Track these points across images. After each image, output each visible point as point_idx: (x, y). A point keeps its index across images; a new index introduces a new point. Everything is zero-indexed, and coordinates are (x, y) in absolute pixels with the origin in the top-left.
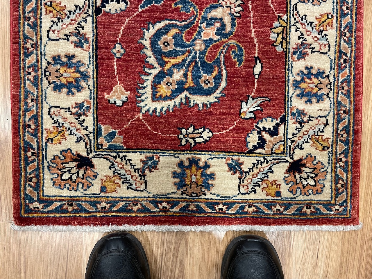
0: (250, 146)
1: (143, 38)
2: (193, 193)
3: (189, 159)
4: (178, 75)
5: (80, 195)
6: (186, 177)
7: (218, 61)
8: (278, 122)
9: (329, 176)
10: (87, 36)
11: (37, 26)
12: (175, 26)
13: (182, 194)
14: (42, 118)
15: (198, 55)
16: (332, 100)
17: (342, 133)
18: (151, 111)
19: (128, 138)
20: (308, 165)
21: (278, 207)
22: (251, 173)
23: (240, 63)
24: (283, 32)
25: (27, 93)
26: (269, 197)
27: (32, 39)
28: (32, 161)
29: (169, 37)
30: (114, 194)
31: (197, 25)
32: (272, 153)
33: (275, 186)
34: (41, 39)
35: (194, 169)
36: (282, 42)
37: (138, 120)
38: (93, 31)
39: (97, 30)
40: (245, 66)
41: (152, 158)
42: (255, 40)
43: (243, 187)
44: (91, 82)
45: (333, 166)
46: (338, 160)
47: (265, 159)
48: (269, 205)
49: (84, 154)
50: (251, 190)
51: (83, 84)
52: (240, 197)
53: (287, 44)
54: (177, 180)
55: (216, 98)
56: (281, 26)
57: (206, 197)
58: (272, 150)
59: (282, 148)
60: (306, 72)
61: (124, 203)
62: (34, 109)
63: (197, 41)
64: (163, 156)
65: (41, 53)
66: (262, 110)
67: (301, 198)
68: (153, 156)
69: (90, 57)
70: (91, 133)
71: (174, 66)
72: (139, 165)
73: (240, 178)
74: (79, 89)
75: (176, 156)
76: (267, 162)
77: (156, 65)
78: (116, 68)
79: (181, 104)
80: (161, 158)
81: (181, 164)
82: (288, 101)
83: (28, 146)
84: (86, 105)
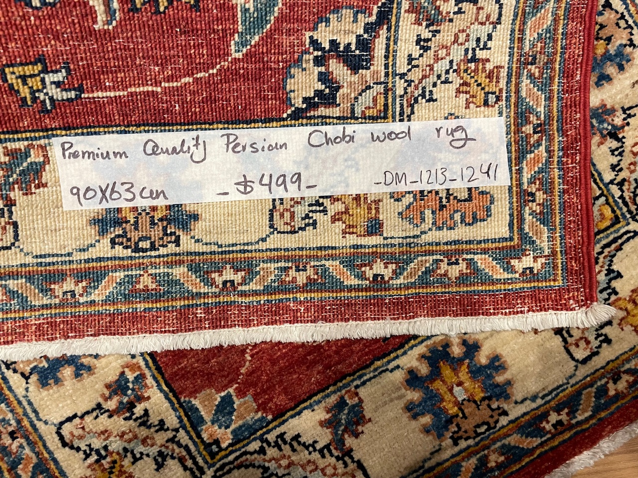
2: (478, 426)
3: (423, 357)
6: (442, 400)
13: (456, 444)
14: (55, 460)
19: (264, 392)
41: (342, 404)
50: (597, 343)
52: (583, 371)
54: (427, 419)
59: (608, 212)
64: (364, 383)
68: (342, 398)
70: (177, 430)
72: (324, 437)
75: (391, 366)
80: (362, 392)
81: (412, 380)
84: (131, 376)
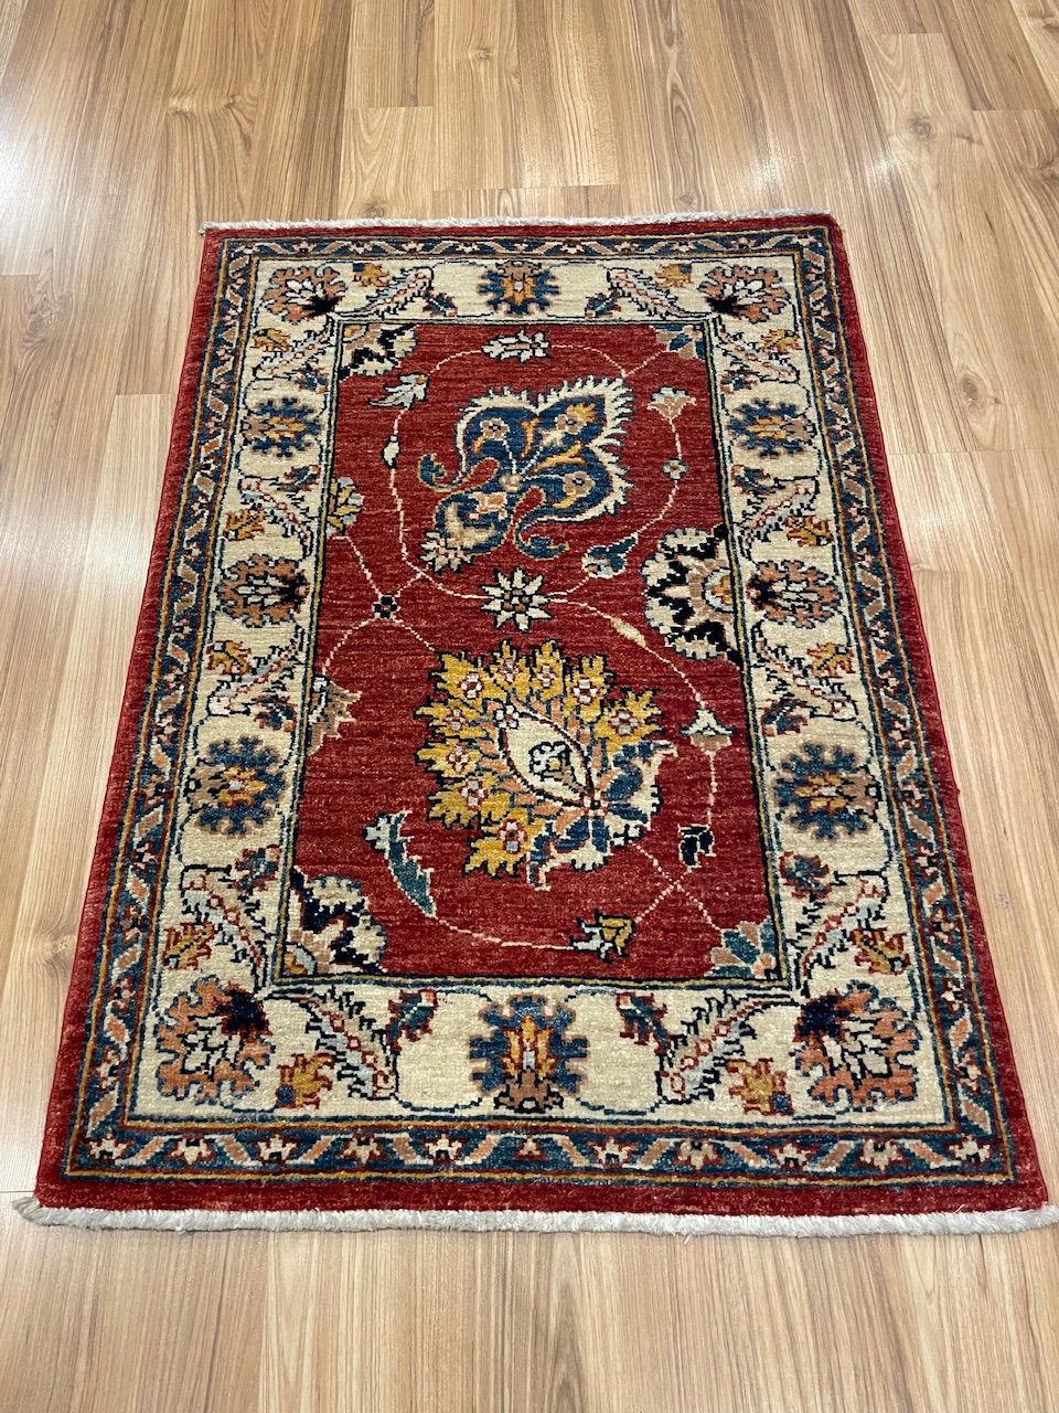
0: (409, 334)
1: (626, 491)
2: (519, 266)
3: (529, 314)
4: (554, 436)
5: (728, 260)
6: (533, 287)
7: (472, 460)
8: (352, 370)
9: (260, 293)
10: (740, 489)
11: (842, 500)
12: (558, 512)
13: (540, 265)
14: (810, 366)
15: (515, 468)
16: (241, 406)
17: (226, 357)
18: (605, 381)
19: (646, 341)
20: (299, 309)
21: (360, 250)
22: (409, 294)
23: (428, 458)
24: (336, 506)
25: (843, 399)
26: (376, 263)
27: (849, 477)
28: (818, 302)
29: (573, 495)
30: (666, 263)
31: (517, 516)
32: (367, 325)
33: (365, 278)
34: (831, 478)
35: (519, 299)
36: (339, 490)
37: (629, 368)
38: (728, 499)
39: (721, 500)
40: (417, 454)
41: (599, 314)
42: (394, 493)
43: (424, 276)
44: (725, 420)
45: (249, 308)
46: (241, 317)
47: (383, 316)
48: (378, 252)
49: (725, 317)
50: (410, 272)
51: (740, 417)
52: (431, 263)
53: (329, 489)
54: (550, 283)
55: (476, 405)
56: (338, 517)
57: (495, 261)
58: (367, 330)
59: (348, 332)
60: (293, 450)
61: (646, 251)
62: (826, 379)
63: (515, 489)
64: (577, 317)
65: (827, 457)
66: (384, 387)
67: (313, 263)
68: (597, 317)
69: (730, 456)
70: (717, 346)
71: (562, 451)
72: (622, 302)
73: (431, 288)
74: (745, 409)
75: (553, 318)
76: (377, 312)
77: (599, 452)
78: (678, 444)
79: (545, 395)
80: (582, 314)
81: (543, 305)
82: (331, 402)
83: (829, 324)
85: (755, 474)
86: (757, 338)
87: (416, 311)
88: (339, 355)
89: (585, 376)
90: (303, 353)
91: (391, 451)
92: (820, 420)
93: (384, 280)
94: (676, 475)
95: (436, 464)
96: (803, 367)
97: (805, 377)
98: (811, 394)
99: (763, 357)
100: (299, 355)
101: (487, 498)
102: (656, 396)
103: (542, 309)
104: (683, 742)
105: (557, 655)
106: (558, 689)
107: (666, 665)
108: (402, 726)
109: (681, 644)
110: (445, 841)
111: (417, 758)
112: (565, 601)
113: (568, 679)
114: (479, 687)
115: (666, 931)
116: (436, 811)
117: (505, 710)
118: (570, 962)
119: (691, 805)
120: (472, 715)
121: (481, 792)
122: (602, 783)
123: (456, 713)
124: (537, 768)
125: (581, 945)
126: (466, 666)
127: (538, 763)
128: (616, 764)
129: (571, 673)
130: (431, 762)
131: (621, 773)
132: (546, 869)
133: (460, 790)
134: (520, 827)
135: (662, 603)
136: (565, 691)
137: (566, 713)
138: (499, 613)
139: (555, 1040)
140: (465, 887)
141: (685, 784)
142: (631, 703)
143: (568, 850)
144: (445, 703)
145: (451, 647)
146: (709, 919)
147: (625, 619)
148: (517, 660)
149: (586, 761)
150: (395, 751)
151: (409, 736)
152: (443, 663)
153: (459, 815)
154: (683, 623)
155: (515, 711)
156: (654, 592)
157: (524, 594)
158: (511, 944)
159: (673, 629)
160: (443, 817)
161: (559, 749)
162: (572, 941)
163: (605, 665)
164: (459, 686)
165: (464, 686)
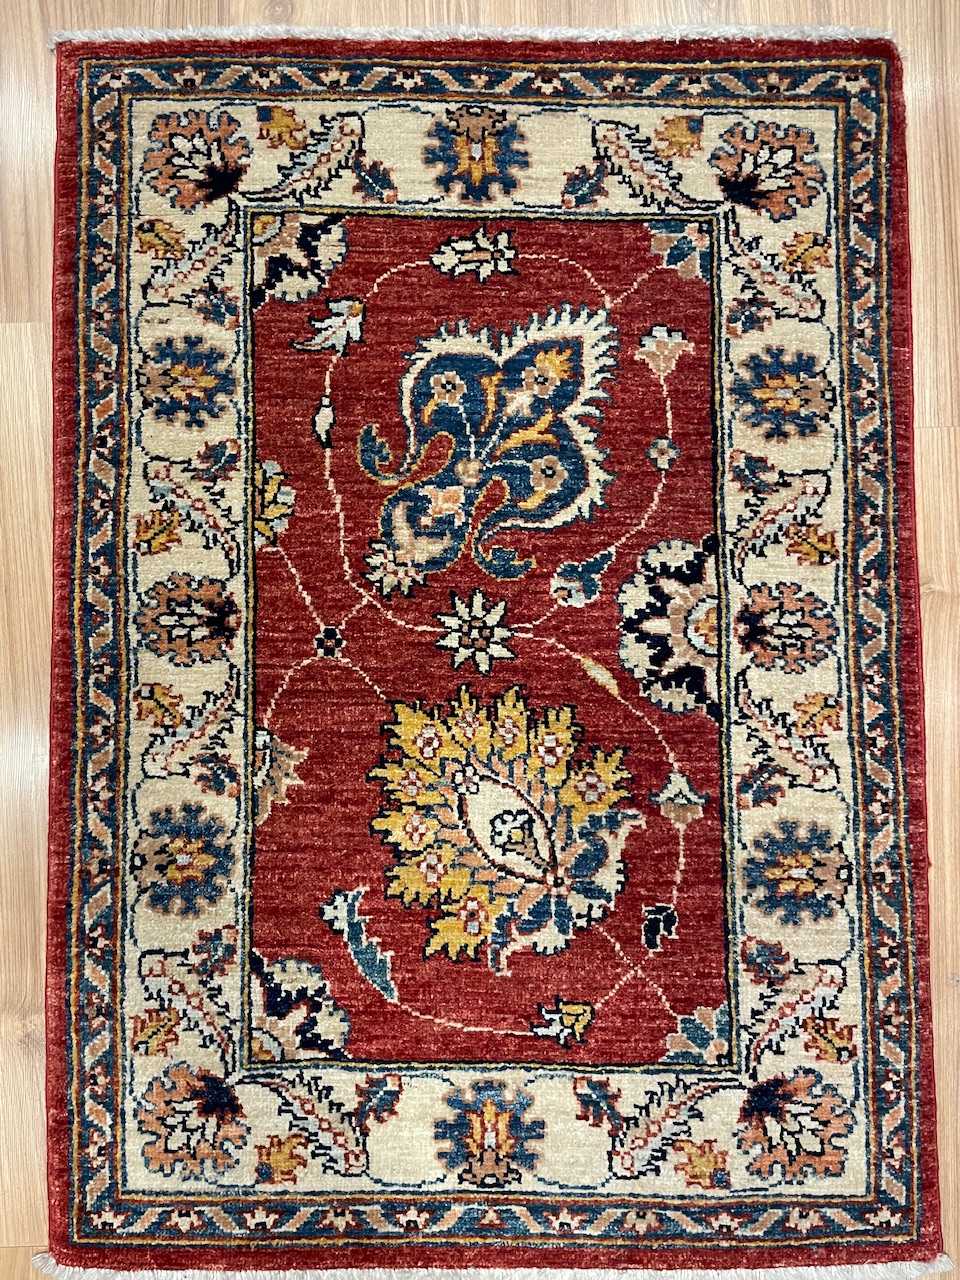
0: (337, 232)
1: (605, 484)
2: (477, 115)
3: (489, 199)
4: (520, 401)
5: (750, 113)
6: (494, 153)
7: (423, 436)
8: (269, 292)
9: (138, 159)
10: (738, 485)
11: (855, 505)
12: (527, 515)
13: (504, 113)
14: (839, 294)
15: (473, 449)
16: (135, 347)
17: (106, 265)
18: (584, 314)
19: (638, 249)
20: (192, 186)
21: (265, 83)
22: (333, 165)
23: (368, 432)
24: (263, 506)
25: (874, 350)
26: (287, 106)
27: (867, 472)
28: (861, 190)
29: (543, 489)
30: (670, 113)
31: (475, 520)
32: (282, 215)
33: (274, 132)
34: (845, 473)
35: (477, 175)
36: (266, 481)
37: (615, 294)
38: (723, 498)
39: (715, 500)
40: (356, 425)
41: (580, 201)
42: (331, 486)
43: (352, 131)
44: (728, 379)
45: (126, 184)
46: (116, 199)
47: (300, 200)
48: (288, 87)
49: (742, 210)
50: (334, 123)
51: (746, 375)
52: (360, 107)
53: (253, 479)
54: (516, 146)
55: (425, 350)
56: (267, 521)
57: (445, 106)
58: (283, 223)
59: (258, 227)
60: (204, 416)
61: (646, 92)
62: (857, 315)
63: (475, 481)
64: (552, 207)
65: (845, 441)
66: (311, 319)
67: (206, 106)
68: (577, 206)
69: (730, 436)
70: (727, 260)
71: (528, 424)
72: (610, 182)
73: (362, 152)
74: (754, 363)
75: (521, 207)
76: (293, 192)
77: (574, 425)
78: (669, 415)
79: (511, 334)
81: (509, 185)
82: (245, 342)
83: (870, 226)
84: (739, 326)
85: (757, 464)
86: (778, 249)
87: (343, 193)
88: (249, 263)
89: (558, 304)
90: (202, 261)
91: (324, 419)
92: (842, 381)
93: (299, 136)
94: (663, 463)
95: (379, 440)
96: (830, 296)
97: (832, 309)
98: (836, 340)
99: (782, 277)
100: (198, 265)
101: (441, 494)
102: (646, 341)
103: (507, 192)
104: (653, 811)
105: (521, 705)
106: (522, 748)
107: (639, 719)
108: (355, 791)
109: (657, 693)
110: (404, 922)
111: (372, 827)
112: (530, 635)
113: (532, 735)
114: (436, 744)
115: (624, 1017)
116: (394, 888)
117: (464, 772)
118: (530, 1048)
119: (657, 882)
120: (430, 778)
121: (440, 867)
122: (567, 859)
123: (412, 776)
124: (500, 840)
125: (541, 1031)
126: (420, 718)
127: (500, 834)
128: (581, 835)
129: (536, 727)
130: (387, 833)
131: (586, 846)
132: (506, 952)
133: (418, 865)
134: (481, 907)
135: (638, 640)
136: (529, 751)
137: (530, 776)
138: (456, 650)
139: (515, 1123)
140: (426, 971)
141: (652, 859)
142: (599, 764)
143: (530, 932)
144: (400, 764)
145: (405, 695)
146: (668, 1005)
147: (596, 659)
148: (477, 712)
149: (550, 832)
150: (349, 819)
151: (363, 802)
152: (396, 715)
153: (417, 893)
154: (660, 665)
155: (475, 774)
156: (631, 625)
157: (485, 626)
158: (472, 1029)
159: (649, 672)
160: (402, 895)
161: (522, 818)
162: (533, 1026)
163: (573, 718)
164: (414, 742)
165: (420, 743)
